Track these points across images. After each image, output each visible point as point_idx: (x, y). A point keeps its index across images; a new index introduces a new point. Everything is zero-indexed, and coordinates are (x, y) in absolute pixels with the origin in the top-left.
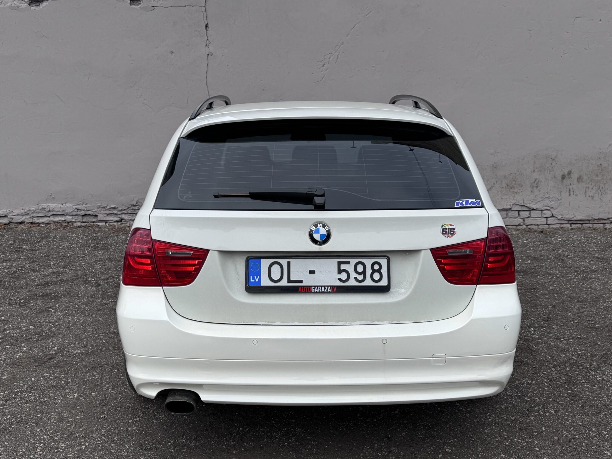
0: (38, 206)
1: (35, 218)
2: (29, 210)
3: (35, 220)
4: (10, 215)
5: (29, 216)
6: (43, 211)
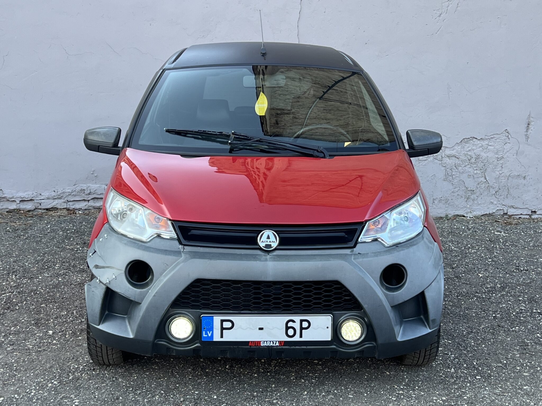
0: (75, 186)
1: (69, 203)
2: (63, 193)
3: (69, 205)
4: (38, 198)
5: (63, 200)
6: (81, 194)
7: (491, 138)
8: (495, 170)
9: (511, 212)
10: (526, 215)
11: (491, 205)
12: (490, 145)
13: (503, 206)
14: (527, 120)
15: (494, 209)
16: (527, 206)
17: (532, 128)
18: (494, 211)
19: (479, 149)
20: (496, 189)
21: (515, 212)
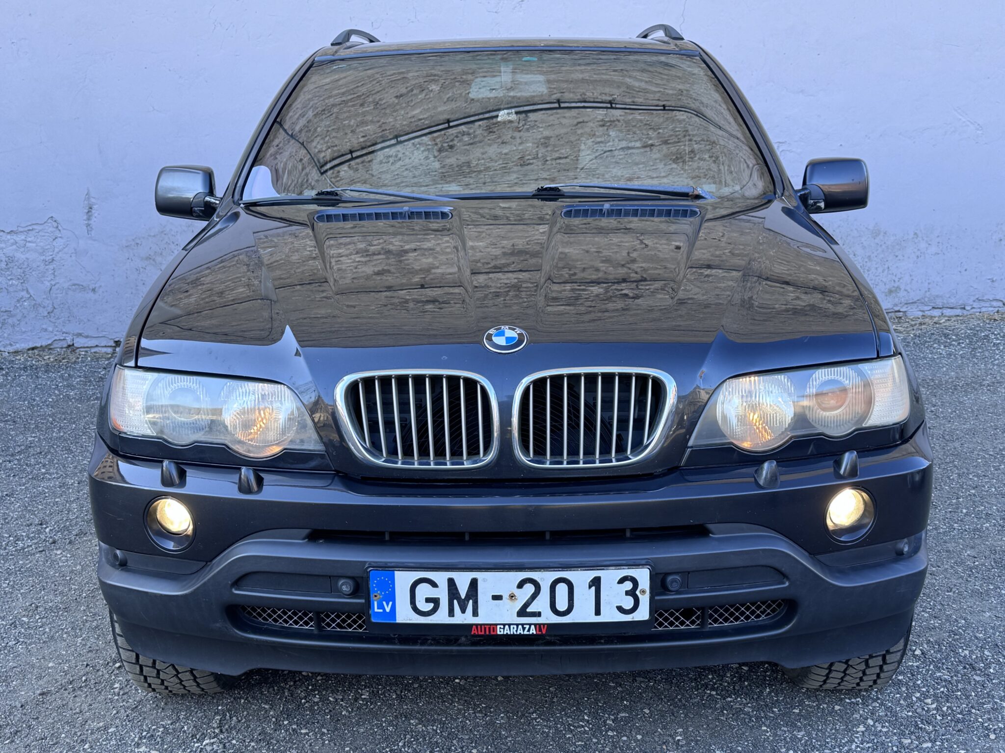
7: (29, 230)
8: (43, 279)
9: (79, 342)
10: (106, 346)
11: (45, 333)
12: (29, 242)
13: (64, 335)
14: (86, 202)
15: (49, 339)
16: (104, 333)
17: (96, 215)
18: (49, 342)
19: (11, 248)
20: (50, 309)
21: (85, 343)
